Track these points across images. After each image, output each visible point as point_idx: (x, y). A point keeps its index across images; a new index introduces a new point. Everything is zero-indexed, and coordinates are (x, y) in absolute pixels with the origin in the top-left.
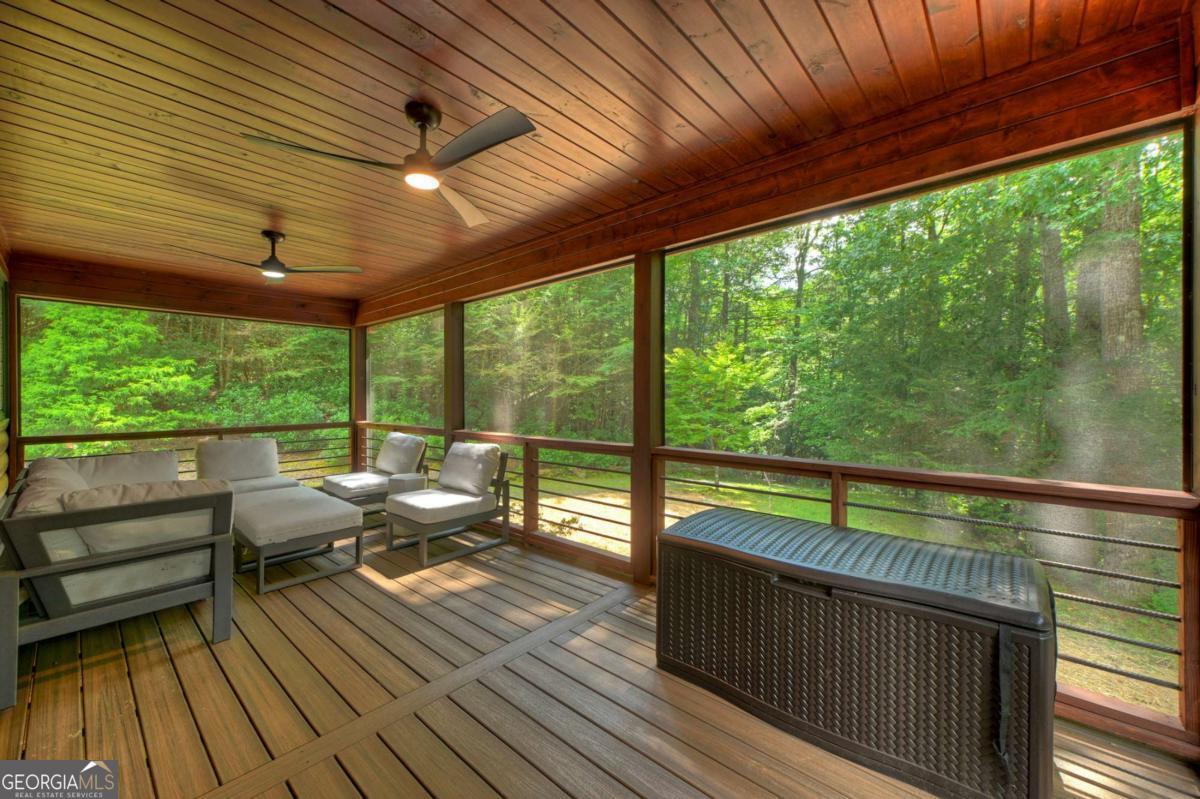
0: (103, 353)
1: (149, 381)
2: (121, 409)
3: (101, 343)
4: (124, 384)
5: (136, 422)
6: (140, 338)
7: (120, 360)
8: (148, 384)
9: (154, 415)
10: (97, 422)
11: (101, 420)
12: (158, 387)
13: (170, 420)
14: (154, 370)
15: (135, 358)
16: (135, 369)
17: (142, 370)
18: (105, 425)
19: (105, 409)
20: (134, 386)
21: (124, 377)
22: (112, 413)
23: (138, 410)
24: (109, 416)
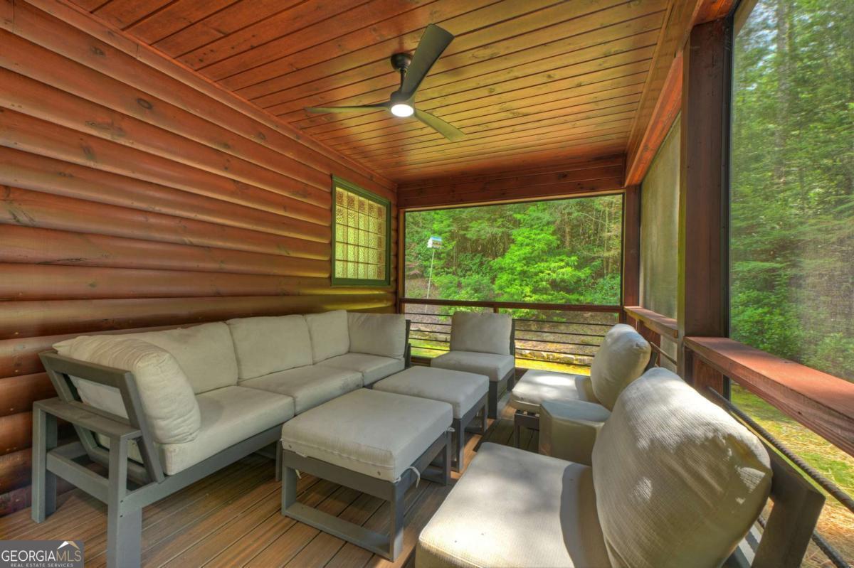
0: (529, 255)
1: (549, 272)
2: (535, 291)
3: (528, 249)
4: (536, 274)
5: (543, 298)
6: (546, 244)
7: (539, 259)
8: (549, 274)
9: (552, 295)
10: (524, 297)
11: (526, 296)
12: (554, 276)
13: (560, 298)
14: (553, 265)
15: (545, 258)
16: (542, 264)
17: (546, 264)
18: (527, 299)
19: (527, 290)
20: (541, 275)
21: (537, 270)
22: (531, 292)
23: (544, 291)
24: (529, 294)
